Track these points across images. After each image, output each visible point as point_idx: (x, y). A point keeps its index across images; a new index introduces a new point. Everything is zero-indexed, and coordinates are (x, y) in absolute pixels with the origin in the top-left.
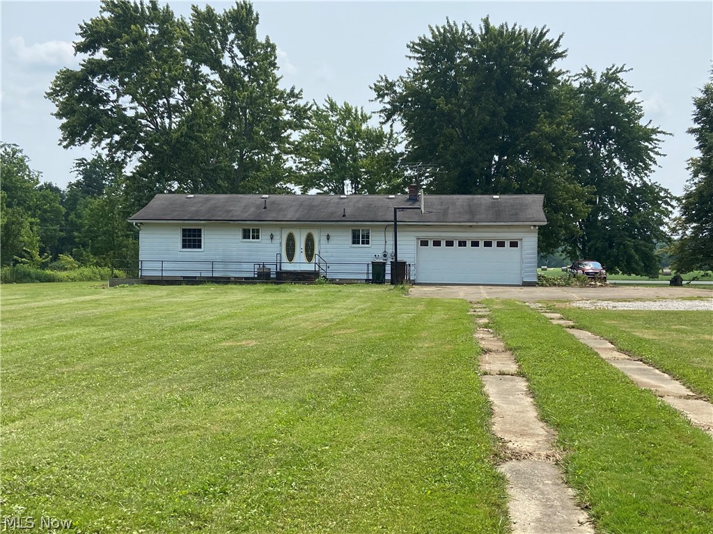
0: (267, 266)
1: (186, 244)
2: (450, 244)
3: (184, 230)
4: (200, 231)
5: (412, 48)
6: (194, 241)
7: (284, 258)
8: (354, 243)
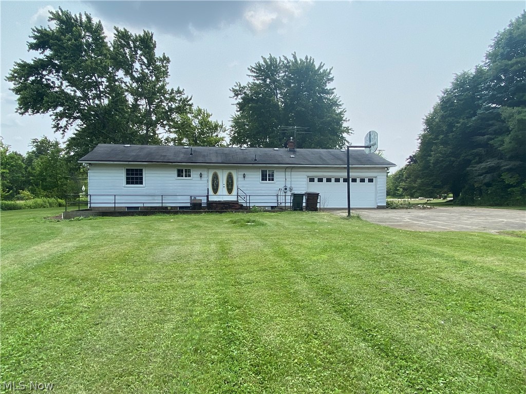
0: (198, 198)
1: (129, 181)
2: (329, 180)
3: (127, 170)
4: (141, 170)
5: (251, 70)
6: (137, 178)
7: (211, 192)
8: (263, 180)
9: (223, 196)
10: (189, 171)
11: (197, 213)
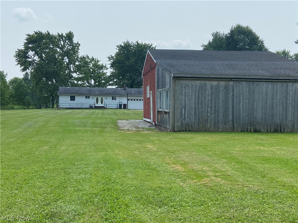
0: (92, 105)
1: (71, 100)
2: (134, 100)
3: (71, 96)
4: (75, 96)
5: (118, 47)
6: (73, 99)
7: (96, 103)
8: (112, 100)
9: (99, 104)
10: (89, 97)
11: (91, 109)
